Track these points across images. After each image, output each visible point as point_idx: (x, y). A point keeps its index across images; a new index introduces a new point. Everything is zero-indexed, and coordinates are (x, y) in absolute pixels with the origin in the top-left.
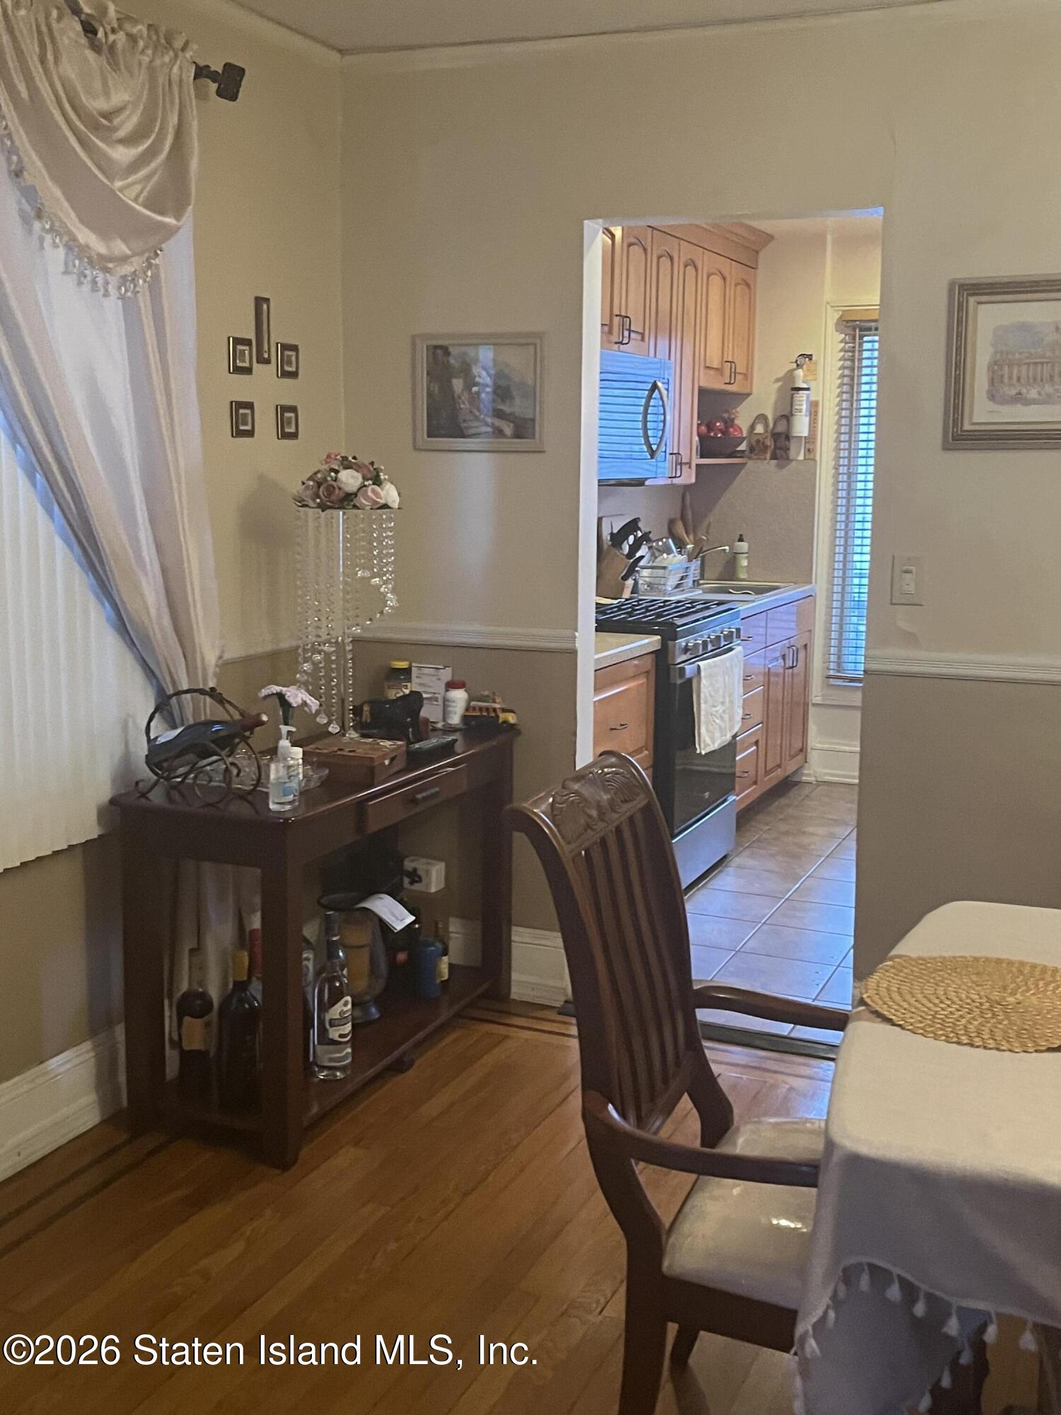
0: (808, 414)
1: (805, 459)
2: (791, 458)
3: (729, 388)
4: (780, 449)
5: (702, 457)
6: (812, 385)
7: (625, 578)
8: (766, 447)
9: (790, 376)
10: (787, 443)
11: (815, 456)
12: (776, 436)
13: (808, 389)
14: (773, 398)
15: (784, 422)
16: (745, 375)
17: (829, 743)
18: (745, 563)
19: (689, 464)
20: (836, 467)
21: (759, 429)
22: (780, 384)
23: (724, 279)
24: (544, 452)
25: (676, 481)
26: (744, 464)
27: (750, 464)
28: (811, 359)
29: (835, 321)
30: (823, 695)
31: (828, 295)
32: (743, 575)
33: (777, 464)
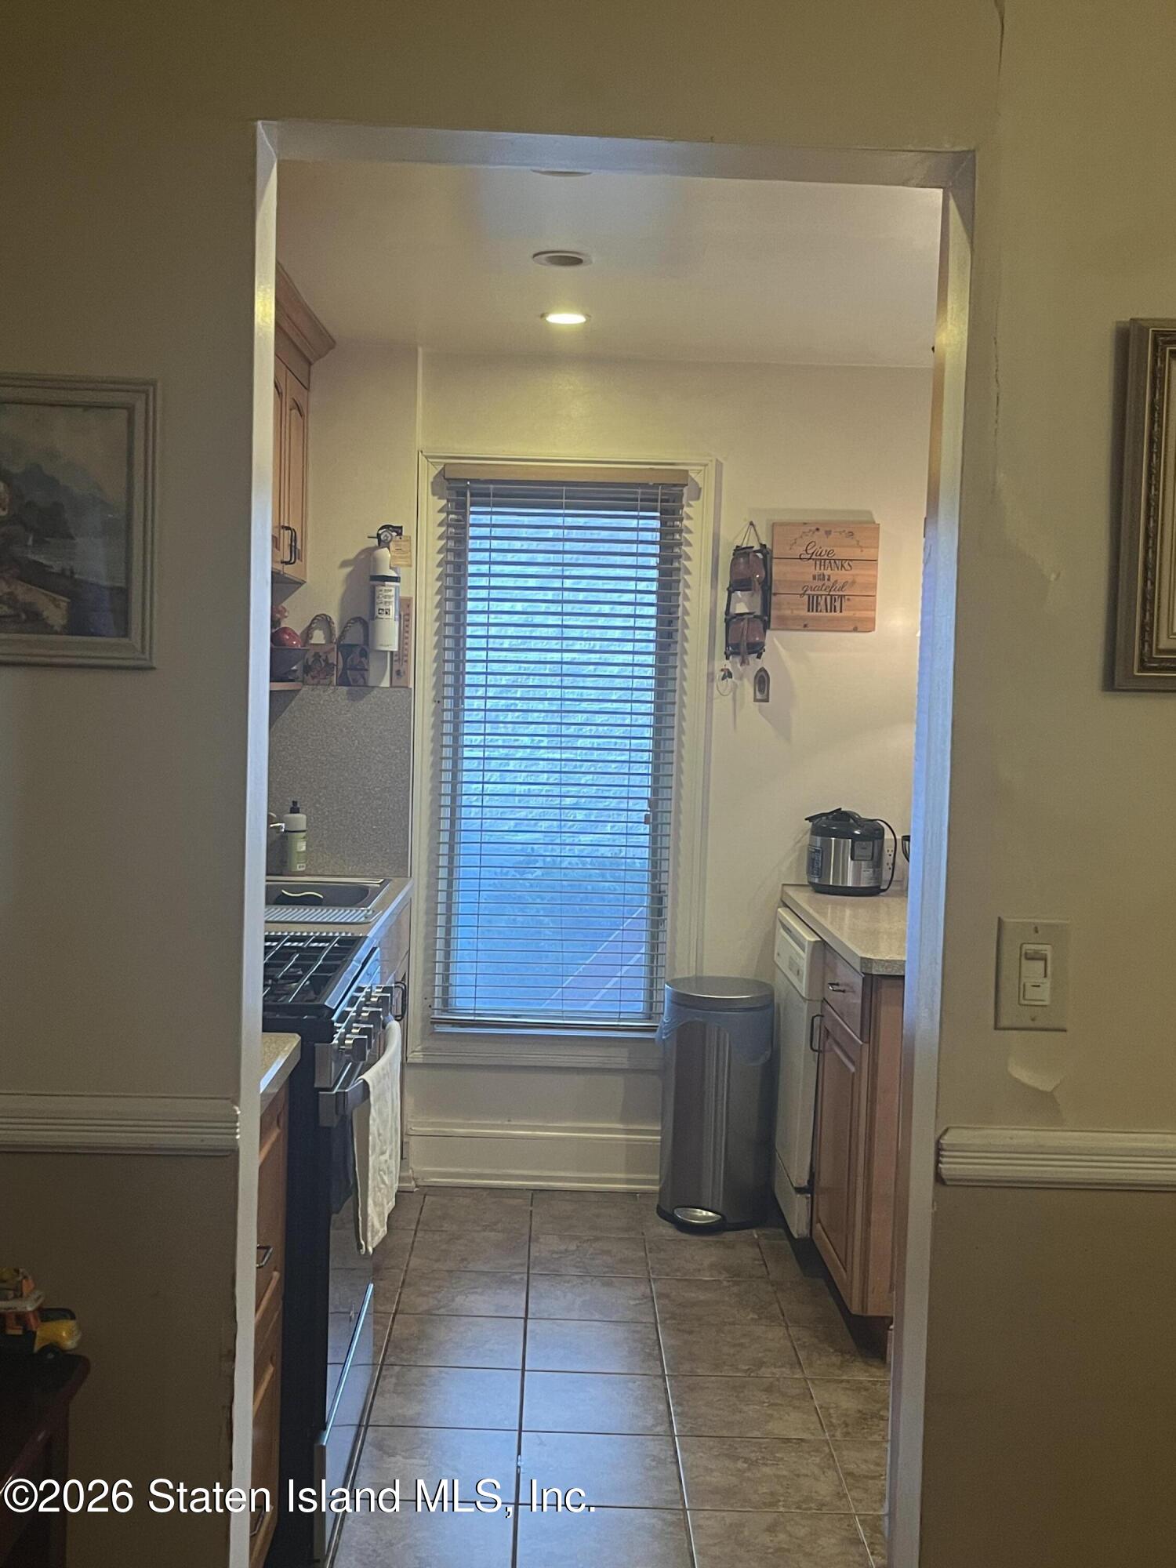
0: (397, 617)
1: (391, 686)
2: (371, 683)
4: (353, 668)
6: (403, 573)
8: (329, 666)
9: (368, 557)
10: (363, 659)
11: (407, 681)
12: (345, 649)
13: (396, 579)
14: (339, 590)
15: (359, 627)
16: (300, 552)
17: (433, 1124)
18: (302, 846)
20: (438, 701)
21: (319, 637)
22: (349, 569)
23: (280, 395)
24: (153, 668)
26: (296, 692)
27: (305, 689)
28: (400, 534)
29: (431, 480)
30: (423, 1050)
31: (420, 441)
32: (300, 867)
33: (349, 693)
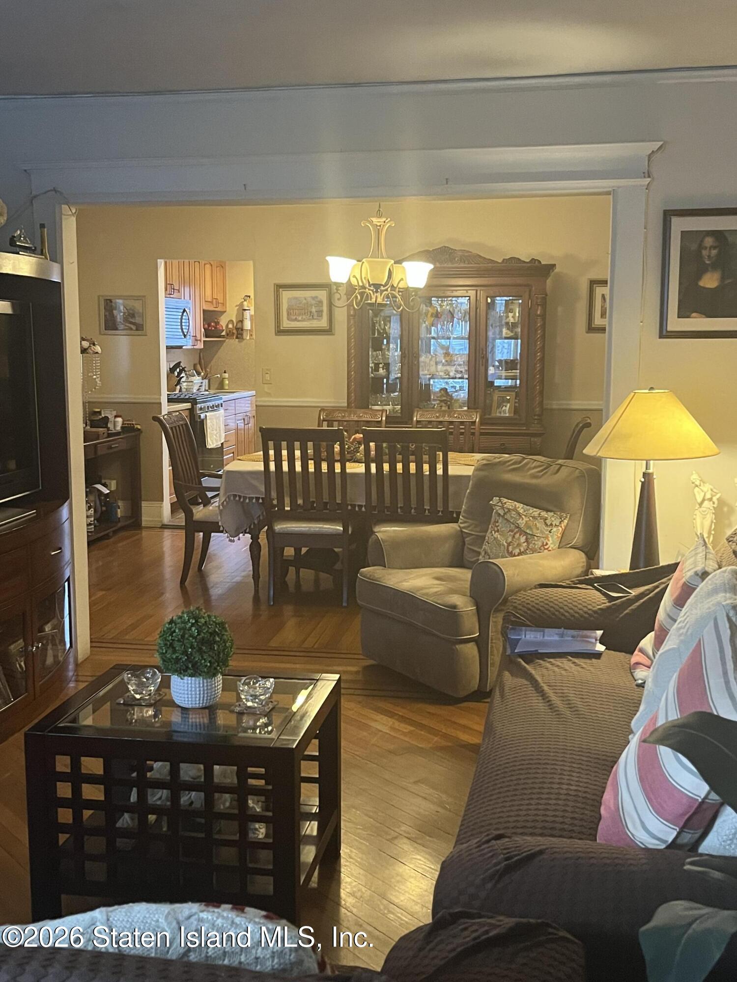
0: (249, 320)
1: (249, 339)
2: (244, 337)
3: (216, 309)
4: (239, 334)
5: (206, 337)
6: (251, 308)
7: (176, 385)
8: (233, 333)
9: (241, 305)
10: (242, 332)
11: (254, 337)
12: (237, 329)
13: (247, 310)
14: (235, 313)
15: (240, 323)
16: (223, 304)
18: (227, 382)
19: (200, 340)
21: (230, 326)
22: (237, 308)
23: (211, 265)
24: (146, 335)
25: (195, 347)
26: (225, 341)
27: (227, 340)
28: (250, 298)
32: (227, 388)
33: (239, 341)
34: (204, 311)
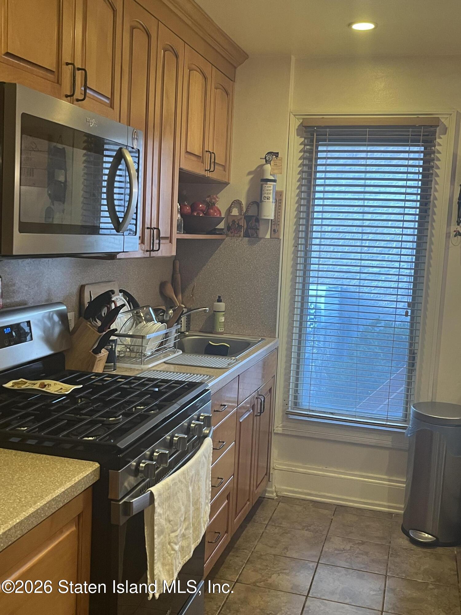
0: (274, 201)
1: (271, 238)
2: (260, 236)
3: (208, 174)
4: (252, 228)
5: (187, 231)
6: (278, 177)
7: (97, 351)
8: (240, 227)
9: (260, 170)
10: (257, 224)
11: (279, 235)
12: (248, 218)
13: (274, 181)
14: (247, 187)
15: (255, 206)
16: (224, 167)
17: (285, 465)
18: (222, 319)
19: (170, 239)
20: (296, 246)
21: (235, 212)
22: (252, 176)
23: (205, 78)
25: (153, 254)
26: (223, 240)
27: (227, 238)
28: (277, 156)
29: (296, 127)
30: (283, 426)
31: (292, 106)
32: (221, 330)
33: (249, 241)
34: (181, 171)
